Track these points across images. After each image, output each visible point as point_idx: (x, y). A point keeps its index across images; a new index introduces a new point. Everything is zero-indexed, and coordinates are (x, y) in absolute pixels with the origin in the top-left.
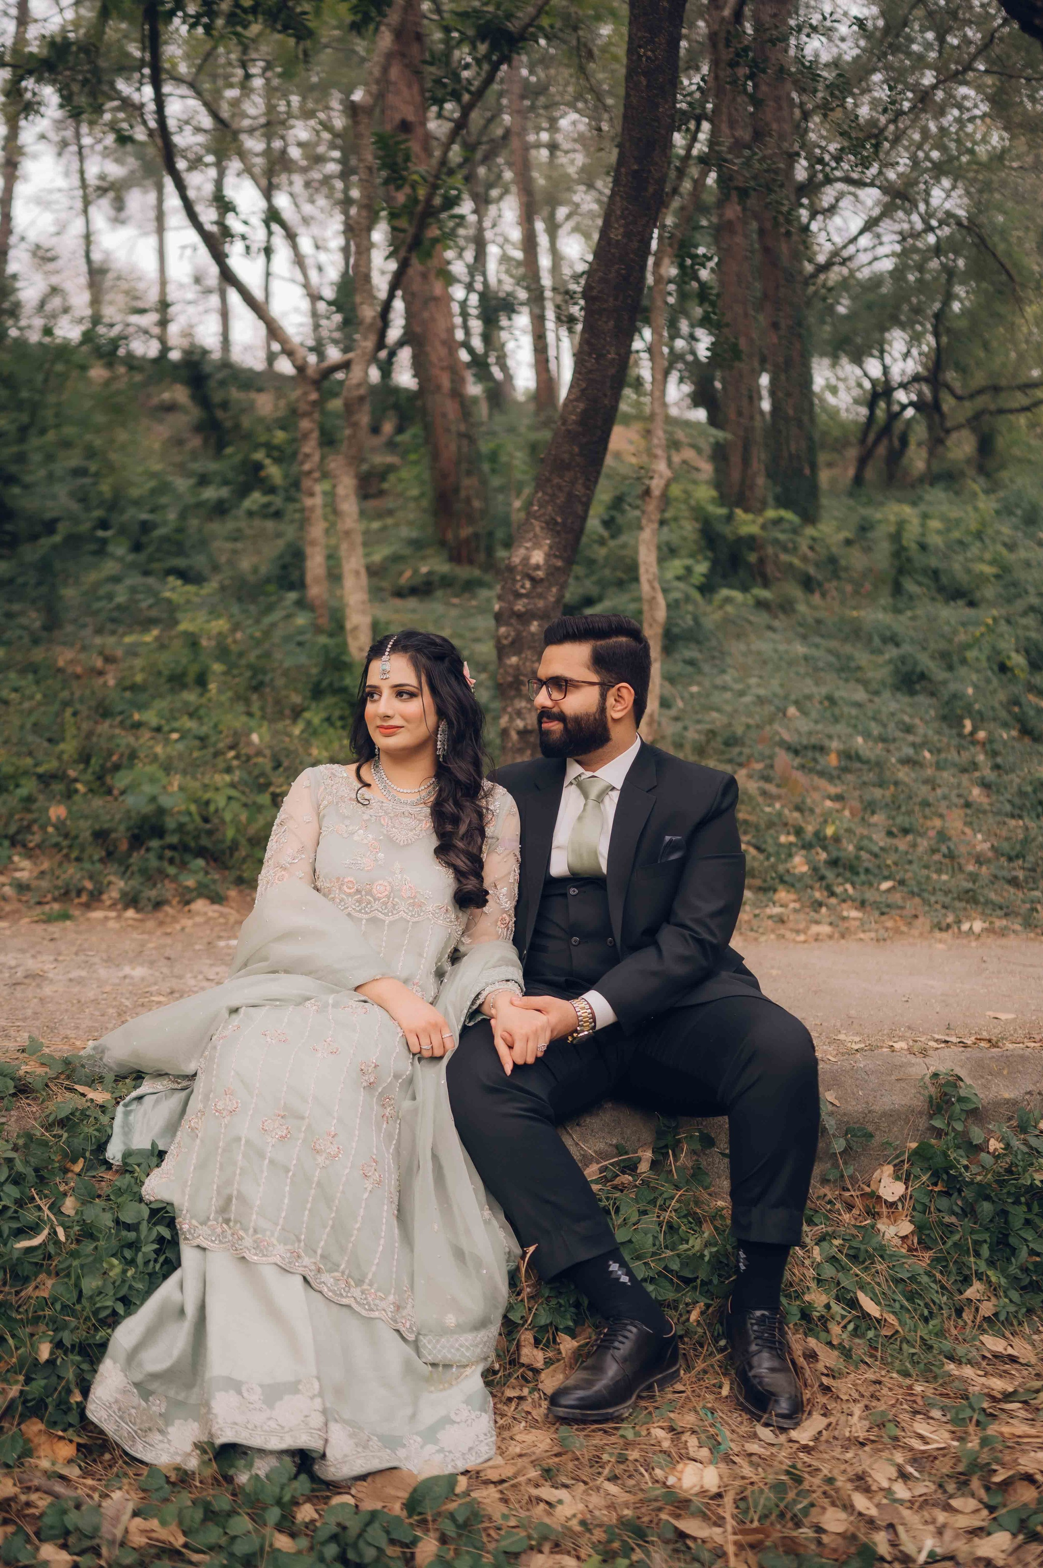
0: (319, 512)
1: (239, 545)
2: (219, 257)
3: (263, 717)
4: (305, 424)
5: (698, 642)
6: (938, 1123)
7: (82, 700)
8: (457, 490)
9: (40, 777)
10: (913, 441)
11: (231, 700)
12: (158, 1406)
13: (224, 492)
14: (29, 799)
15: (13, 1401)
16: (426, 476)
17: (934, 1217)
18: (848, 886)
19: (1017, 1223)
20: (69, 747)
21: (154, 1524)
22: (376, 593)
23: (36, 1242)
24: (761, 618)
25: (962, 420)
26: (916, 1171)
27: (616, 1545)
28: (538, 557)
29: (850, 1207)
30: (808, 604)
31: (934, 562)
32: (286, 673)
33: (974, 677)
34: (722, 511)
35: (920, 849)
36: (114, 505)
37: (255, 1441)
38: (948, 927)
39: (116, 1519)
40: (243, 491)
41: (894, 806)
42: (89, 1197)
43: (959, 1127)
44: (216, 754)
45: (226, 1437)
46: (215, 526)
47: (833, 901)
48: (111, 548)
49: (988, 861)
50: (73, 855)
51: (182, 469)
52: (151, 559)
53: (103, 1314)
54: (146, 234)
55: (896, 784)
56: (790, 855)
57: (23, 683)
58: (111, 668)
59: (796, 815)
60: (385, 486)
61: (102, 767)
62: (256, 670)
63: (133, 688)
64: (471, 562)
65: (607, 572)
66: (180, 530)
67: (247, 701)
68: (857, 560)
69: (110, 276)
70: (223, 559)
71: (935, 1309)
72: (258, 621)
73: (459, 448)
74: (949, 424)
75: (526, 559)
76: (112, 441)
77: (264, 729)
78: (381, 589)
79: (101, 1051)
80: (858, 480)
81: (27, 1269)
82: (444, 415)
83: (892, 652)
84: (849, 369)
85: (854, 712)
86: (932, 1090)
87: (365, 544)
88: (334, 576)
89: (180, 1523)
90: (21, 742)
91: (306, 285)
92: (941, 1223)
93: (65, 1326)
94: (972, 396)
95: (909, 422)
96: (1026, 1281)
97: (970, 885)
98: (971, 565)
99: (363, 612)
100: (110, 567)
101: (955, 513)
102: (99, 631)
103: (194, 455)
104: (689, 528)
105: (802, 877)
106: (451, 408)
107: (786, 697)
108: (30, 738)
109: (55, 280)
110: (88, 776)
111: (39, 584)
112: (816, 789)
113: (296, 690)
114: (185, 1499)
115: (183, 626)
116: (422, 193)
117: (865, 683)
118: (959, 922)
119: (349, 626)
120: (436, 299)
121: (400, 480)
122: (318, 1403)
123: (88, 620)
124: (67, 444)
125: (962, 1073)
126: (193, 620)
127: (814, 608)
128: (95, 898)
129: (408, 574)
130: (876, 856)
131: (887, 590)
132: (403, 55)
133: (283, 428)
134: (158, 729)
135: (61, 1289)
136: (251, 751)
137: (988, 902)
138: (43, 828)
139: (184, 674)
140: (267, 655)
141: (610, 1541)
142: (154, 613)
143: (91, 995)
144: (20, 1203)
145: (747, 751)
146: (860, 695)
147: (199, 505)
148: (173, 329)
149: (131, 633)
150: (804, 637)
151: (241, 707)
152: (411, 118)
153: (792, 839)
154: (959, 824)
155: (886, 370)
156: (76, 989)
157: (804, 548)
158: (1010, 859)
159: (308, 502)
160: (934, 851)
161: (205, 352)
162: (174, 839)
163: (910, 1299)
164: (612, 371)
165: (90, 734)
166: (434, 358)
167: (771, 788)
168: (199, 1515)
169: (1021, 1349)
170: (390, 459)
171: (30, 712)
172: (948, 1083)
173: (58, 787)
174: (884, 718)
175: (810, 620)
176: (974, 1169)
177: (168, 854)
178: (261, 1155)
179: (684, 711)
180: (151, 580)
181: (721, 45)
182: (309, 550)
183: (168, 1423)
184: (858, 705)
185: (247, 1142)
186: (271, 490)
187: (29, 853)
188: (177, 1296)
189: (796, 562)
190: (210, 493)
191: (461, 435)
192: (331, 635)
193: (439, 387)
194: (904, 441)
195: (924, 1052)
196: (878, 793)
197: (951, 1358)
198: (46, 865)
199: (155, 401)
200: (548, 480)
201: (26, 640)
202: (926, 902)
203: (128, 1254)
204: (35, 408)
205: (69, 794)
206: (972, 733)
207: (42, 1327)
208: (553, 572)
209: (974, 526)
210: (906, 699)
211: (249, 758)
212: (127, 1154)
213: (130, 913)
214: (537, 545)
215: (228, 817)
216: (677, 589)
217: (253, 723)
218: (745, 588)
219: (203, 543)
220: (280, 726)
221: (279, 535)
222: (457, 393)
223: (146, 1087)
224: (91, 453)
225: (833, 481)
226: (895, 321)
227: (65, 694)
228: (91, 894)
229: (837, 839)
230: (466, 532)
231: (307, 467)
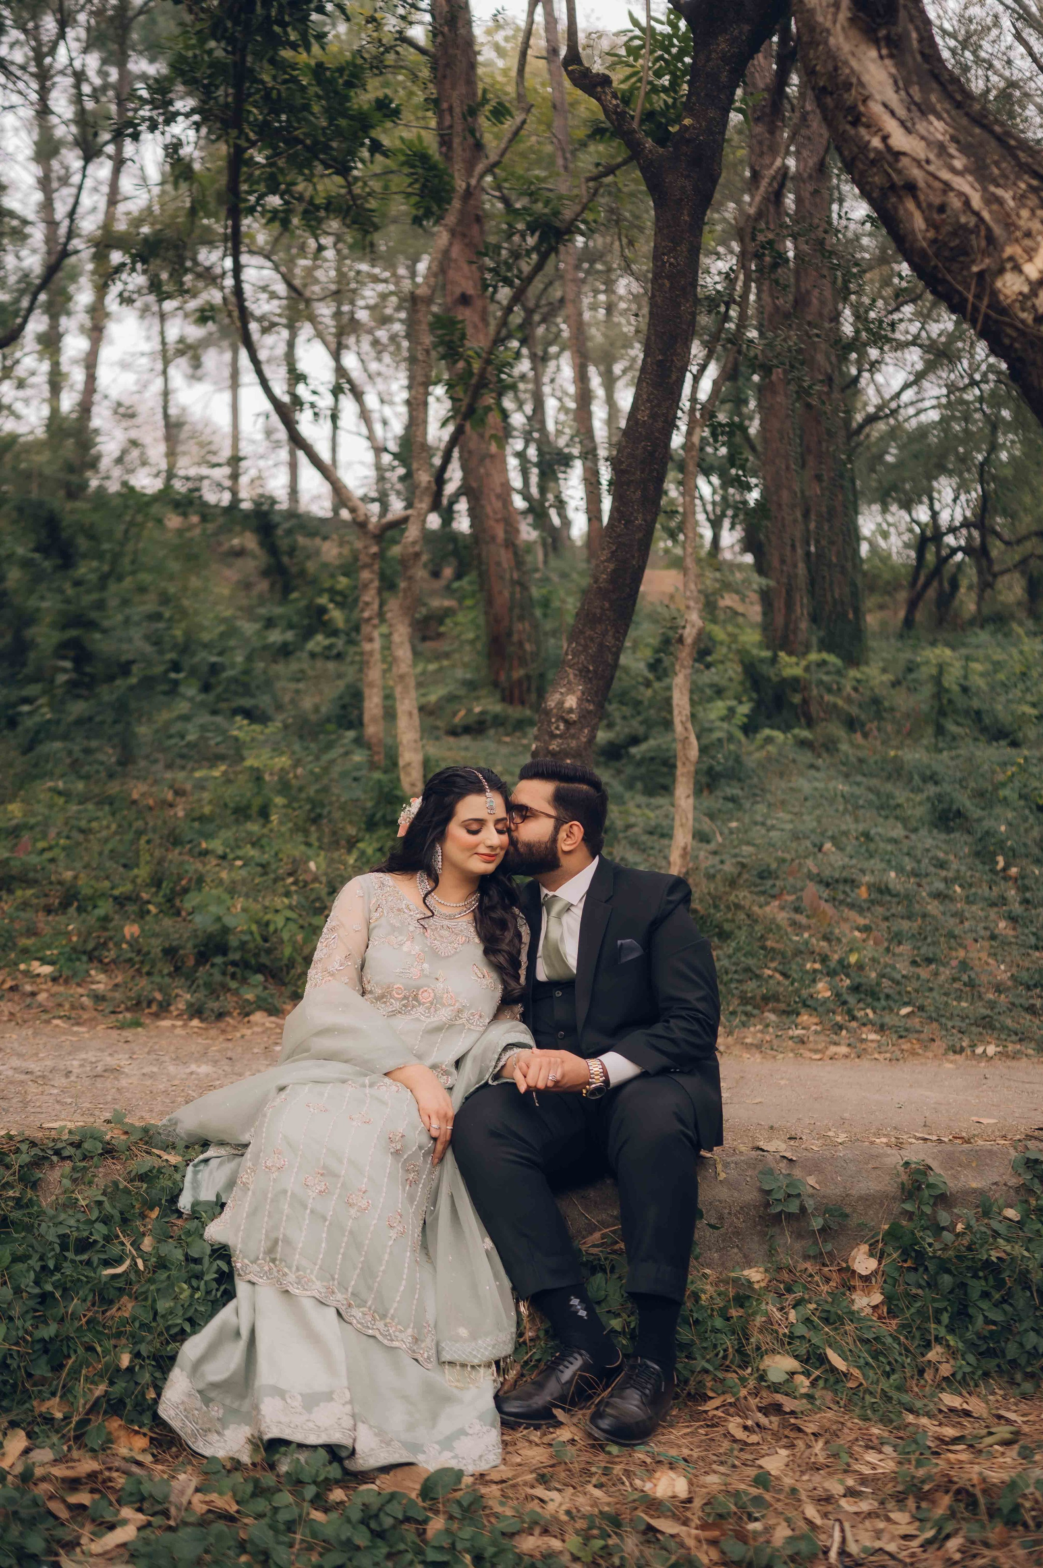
0: (377, 656)
1: (301, 686)
2: (290, 424)
3: (320, 848)
4: (366, 575)
5: (739, 780)
6: (908, 1207)
7: (154, 830)
8: (509, 634)
9: (115, 898)
10: (964, 583)
11: (291, 831)
12: (216, 1411)
13: (289, 636)
14: (106, 919)
15: (98, 1399)
16: (481, 620)
17: (900, 1289)
18: (869, 1011)
19: (975, 1295)
20: (143, 872)
21: (214, 1496)
22: (428, 731)
23: (119, 1270)
24: (807, 757)
25: (1010, 563)
26: (889, 1249)
27: (595, 1532)
28: (571, 701)
29: (828, 1280)
30: (852, 744)
31: (976, 704)
32: (342, 808)
33: (1010, 815)
34: (766, 654)
35: (942, 978)
36: (186, 648)
37: (297, 1437)
38: (962, 1050)
39: (182, 1492)
40: (308, 634)
41: (920, 936)
42: (163, 1237)
43: (928, 1210)
44: (275, 881)
45: (273, 1433)
46: (279, 668)
47: (854, 1024)
48: (182, 689)
49: (1008, 989)
50: (145, 970)
51: (249, 612)
52: (219, 699)
53: (173, 1331)
54: (220, 390)
55: (924, 916)
56: (814, 981)
57: (100, 814)
58: (180, 800)
59: (824, 944)
60: (442, 629)
61: (172, 890)
62: (315, 804)
63: (202, 819)
64: (523, 703)
65: (652, 712)
66: (246, 672)
67: (306, 832)
68: (902, 701)
69: (186, 428)
70: (287, 699)
71: (897, 1367)
72: (317, 758)
73: (512, 594)
74: (996, 568)
75: (561, 703)
76: (185, 589)
77: (321, 859)
78: (437, 728)
79: (174, 1123)
80: (909, 622)
81: (112, 1293)
82: (498, 564)
83: (932, 790)
84: (898, 515)
85: (889, 848)
86: (904, 1178)
87: (420, 685)
88: (390, 715)
89: (234, 1495)
90: (99, 867)
91: (371, 437)
92: (907, 1294)
93: (142, 1340)
94: (1019, 541)
95: (960, 566)
96: (984, 1348)
97: (988, 1012)
98: (1014, 706)
99: (415, 750)
100: (183, 707)
101: (998, 655)
102: (169, 766)
103: (262, 600)
104: (734, 671)
105: (825, 1001)
106: (505, 557)
107: (823, 834)
108: (108, 864)
109: (134, 434)
110: (160, 899)
111: (115, 722)
112: (846, 920)
113: (351, 822)
114: (238, 1477)
115: (248, 763)
116: (476, 366)
117: (904, 821)
118: (973, 1046)
119: (401, 763)
120: (492, 456)
121: (456, 624)
122: (348, 1408)
123: (160, 756)
124: (142, 589)
125: (934, 1165)
126: (258, 757)
127: (858, 747)
128: (164, 1009)
129: (462, 713)
130: (898, 983)
131: (930, 730)
132: (464, 235)
133: (346, 575)
134: (224, 857)
135: (139, 1312)
136: (308, 877)
137: (1004, 1028)
138: (118, 945)
139: (249, 806)
140: (325, 790)
141: (590, 1528)
142: (222, 750)
143: (162, 1087)
144: (107, 1239)
145: (778, 883)
146: (898, 831)
147: (266, 647)
148: (244, 480)
149: (200, 768)
150: (847, 776)
151: (300, 838)
152: (471, 291)
153: (817, 966)
154: (984, 955)
155: (935, 515)
156: (149, 1082)
157: (848, 689)
158: (1028, 988)
159: (367, 647)
160: (955, 980)
161: (273, 501)
162: (236, 956)
163: (875, 1358)
164: (639, 535)
165: (160, 862)
166: (489, 510)
167: (801, 919)
168: (249, 1488)
169: (975, 1405)
170: (447, 603)
171: (106, 840)
172: (918, 1171)
173: (131, 908)
174: (919, 853)
175: (853, 759)
176: (937, 1246)
177: (231, 969)
178: (305, 1207)
179: (722, 845)
180: (218, 719)
181: (747, 239)
182: (367, 692)
183: (225, 1426)
184: (894, 841)
185: (293, 1195)
186: (335, 633)
187: (105, 968)
188: (233, 1319)
189: (840, 702)
190: (275, 637)
191: (514, 583)
192: (385, 772)
193: (493, 538)
194: (954, 585)
195: (899, 1145)
196: (905, 925)
197: (911, 1411)
198: (119, 979)
199: (226, 547)
200: (582, 632)
201: (103, 775)
202: (943, 1027)
203: (194, 1283)
204: (116, 557)
205: (143, 914)
206: (1004, 869)
207: (124, 1341)
208: (585, 715)
209: (1018, 669)
210: (943, 836)
211: (306, 884)
212: (195, 1204)
213: (195, 1022)
214: (570, 691)
215: (286, 936)
216: (720, 729)
217: (310, 852)
218: (786, 728)
219: (268, 684)
220: (336, 855)
221: (340, 676)
222: (511, 543)
223: (211, 1152)
224: (165, 599)
225: (884, 624)
226: (942, 469)
227: (139, 824)
228: (160, 1004)
229: (860, 967)
230: (518, 673)
231: (366, 615)
